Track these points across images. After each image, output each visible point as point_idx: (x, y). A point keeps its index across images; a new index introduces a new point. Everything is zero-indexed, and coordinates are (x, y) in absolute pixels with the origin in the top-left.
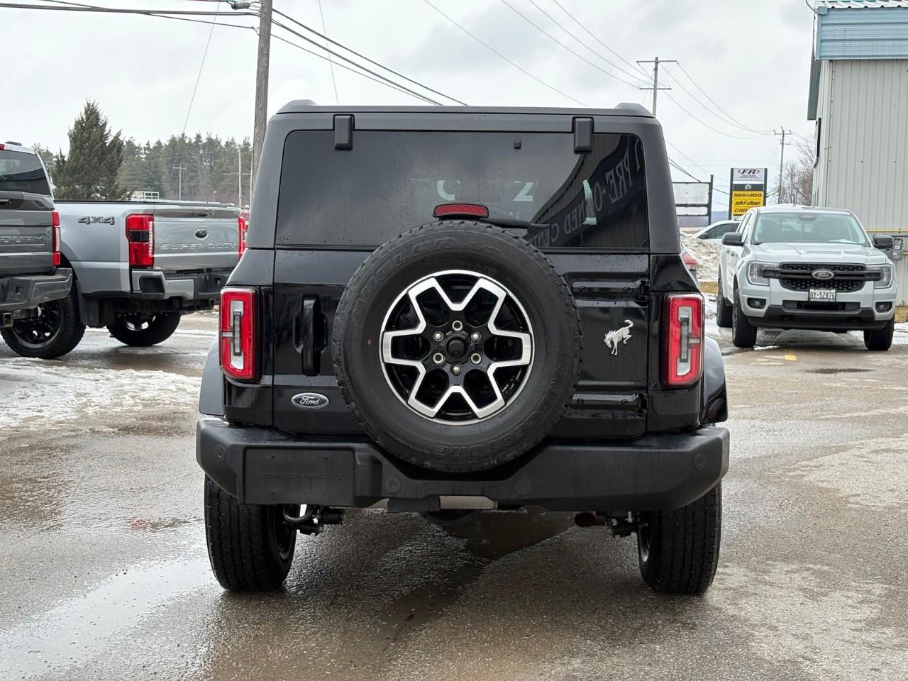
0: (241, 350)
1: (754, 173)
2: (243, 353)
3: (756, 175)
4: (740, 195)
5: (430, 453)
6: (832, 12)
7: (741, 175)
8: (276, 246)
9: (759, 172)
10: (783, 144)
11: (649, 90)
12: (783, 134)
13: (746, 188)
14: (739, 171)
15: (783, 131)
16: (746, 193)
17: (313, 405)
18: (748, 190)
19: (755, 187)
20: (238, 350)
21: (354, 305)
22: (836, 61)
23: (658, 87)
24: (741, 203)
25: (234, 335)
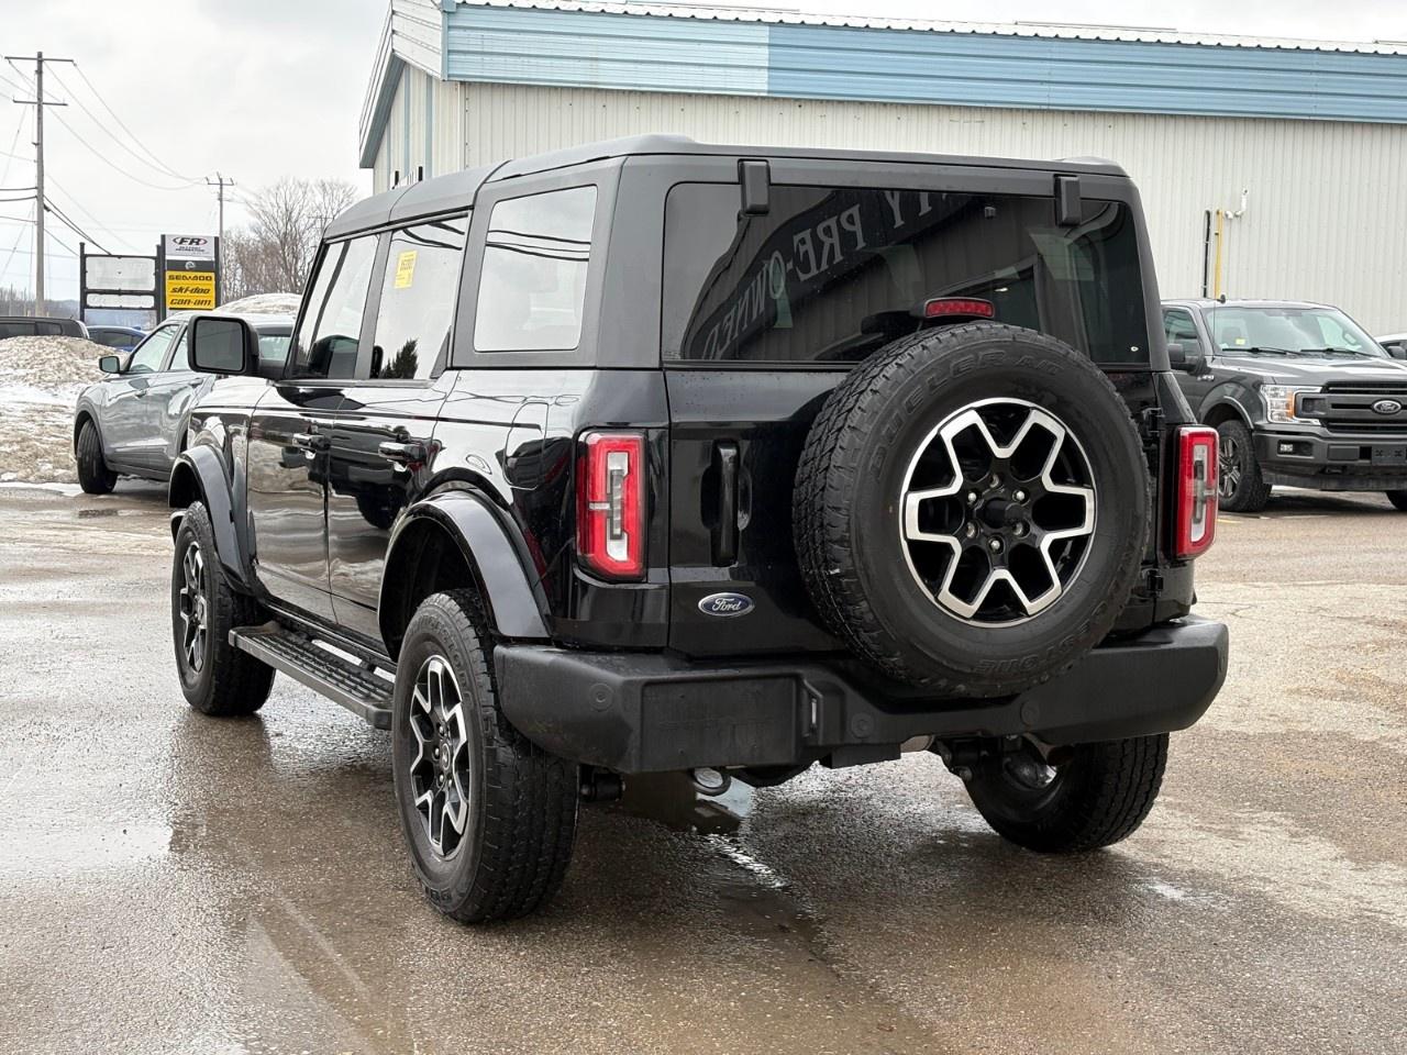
0: (623, 530)
1: (197, 244)
2: (626, 535)
3: (201, 247)
4: (177, 278)
5: (969, 671)
6: (463, 10)
7: (179, 246)
8: (665, 365)
9: (206, 242)
10: (221, 199)
11: (30, 105)
12: (221, 185)
13: (187, 267)
14: (174, 240)
15: (221, 180)
16: (188, 274)
17: (731, 610)
18: (191, 270)
19: (201, 266)
20: (617, 531)
21: (870, 454)
22: (470, 83)
23: (44, 101)
24: (181, 290)
25: (612, 506)
